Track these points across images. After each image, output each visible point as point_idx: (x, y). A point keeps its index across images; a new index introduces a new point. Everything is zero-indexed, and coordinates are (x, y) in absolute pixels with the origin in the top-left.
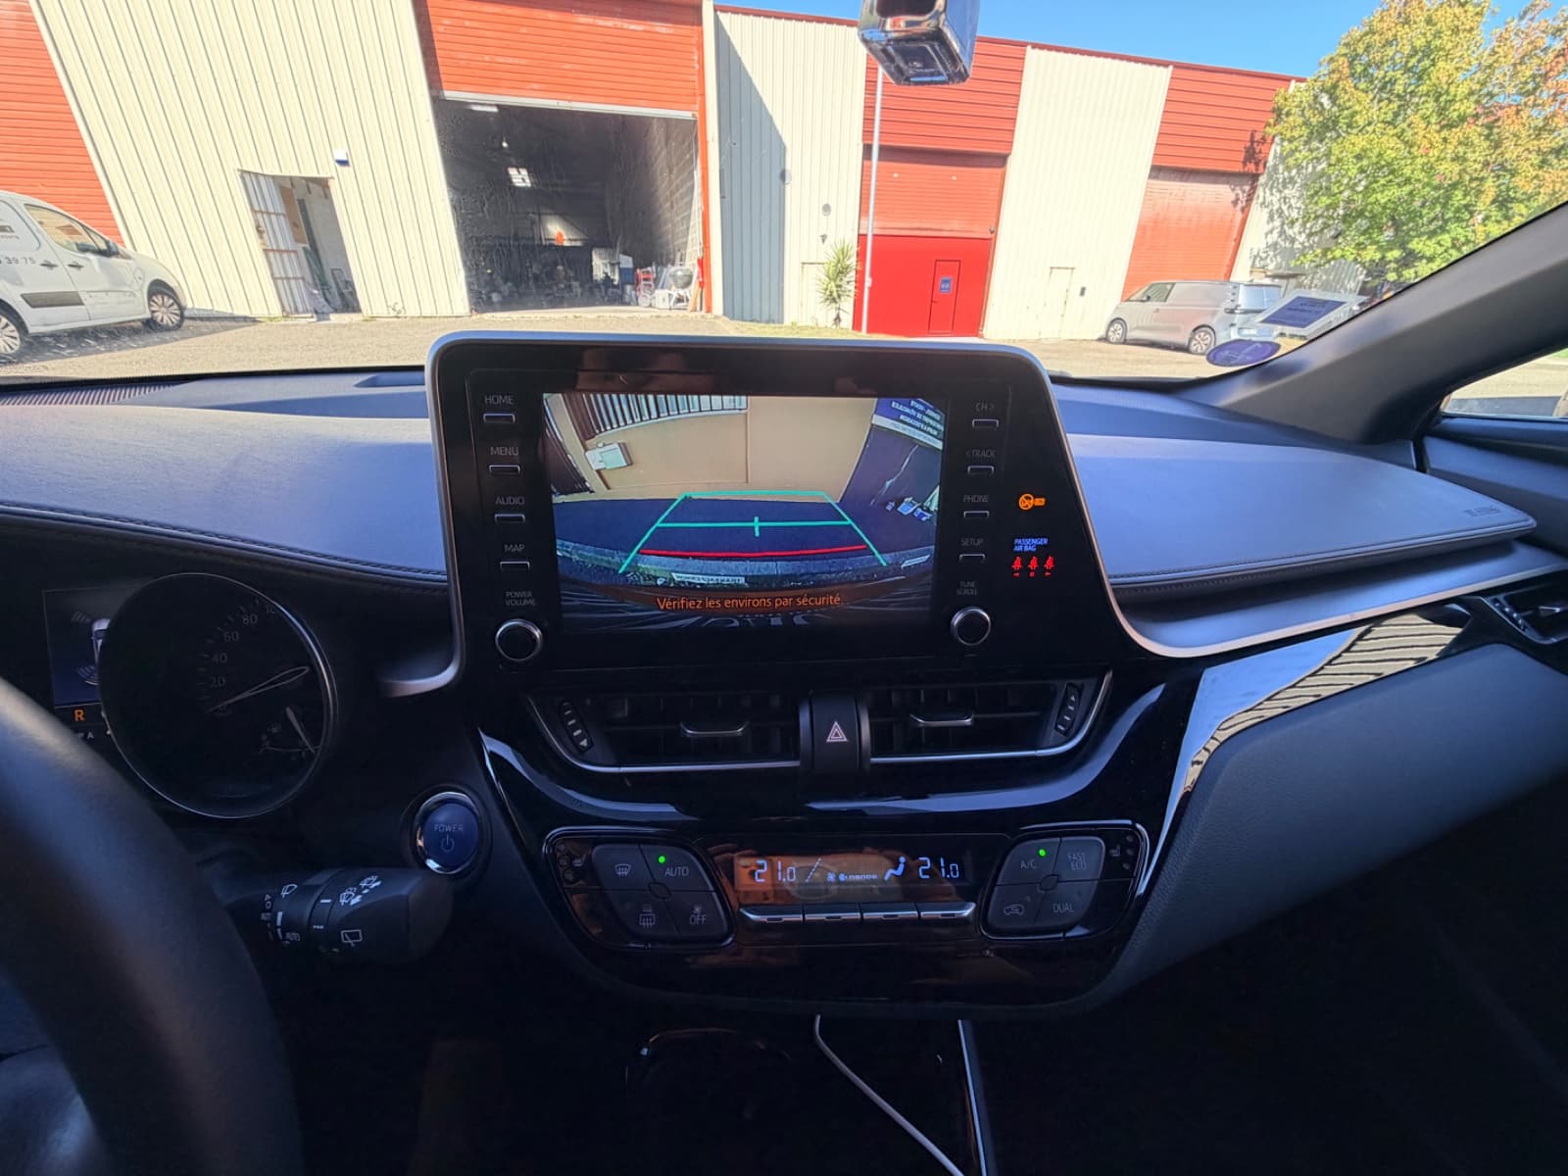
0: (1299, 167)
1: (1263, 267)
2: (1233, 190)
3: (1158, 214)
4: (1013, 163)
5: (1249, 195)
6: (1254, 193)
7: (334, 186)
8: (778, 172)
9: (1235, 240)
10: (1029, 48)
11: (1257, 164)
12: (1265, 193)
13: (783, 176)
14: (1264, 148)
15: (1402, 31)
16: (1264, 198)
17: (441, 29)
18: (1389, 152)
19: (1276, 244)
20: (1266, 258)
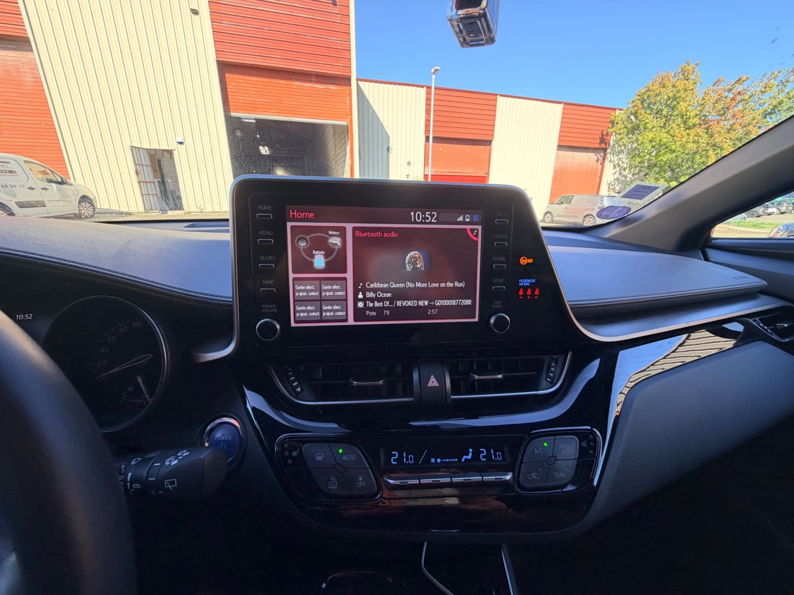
0: (625, 146)
1: (614, 189)
2: (596, 155)
3: (563, 166)
4: (495, 144)
5: (603, 157)
6: (605, 156)
7: (175, 154)
8: (386, 147)
9: (599, 177)
10: (498, 96)
11: (606, 144)
12: (610, 156)
13: (388, 149)
14: (608, 138)
15: (663, 90)
16: (611, 159)
17: (231, 87)
18: (664, 139)
19: (618, 178)
20: (614, 185)
